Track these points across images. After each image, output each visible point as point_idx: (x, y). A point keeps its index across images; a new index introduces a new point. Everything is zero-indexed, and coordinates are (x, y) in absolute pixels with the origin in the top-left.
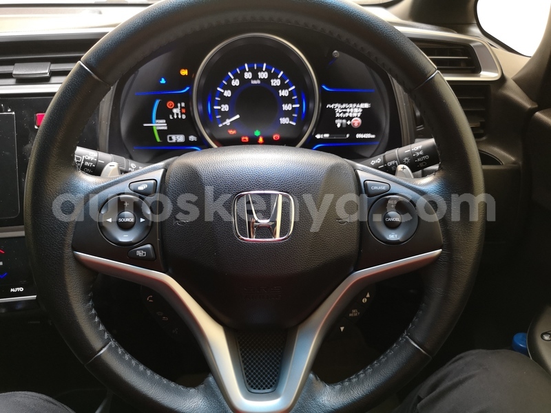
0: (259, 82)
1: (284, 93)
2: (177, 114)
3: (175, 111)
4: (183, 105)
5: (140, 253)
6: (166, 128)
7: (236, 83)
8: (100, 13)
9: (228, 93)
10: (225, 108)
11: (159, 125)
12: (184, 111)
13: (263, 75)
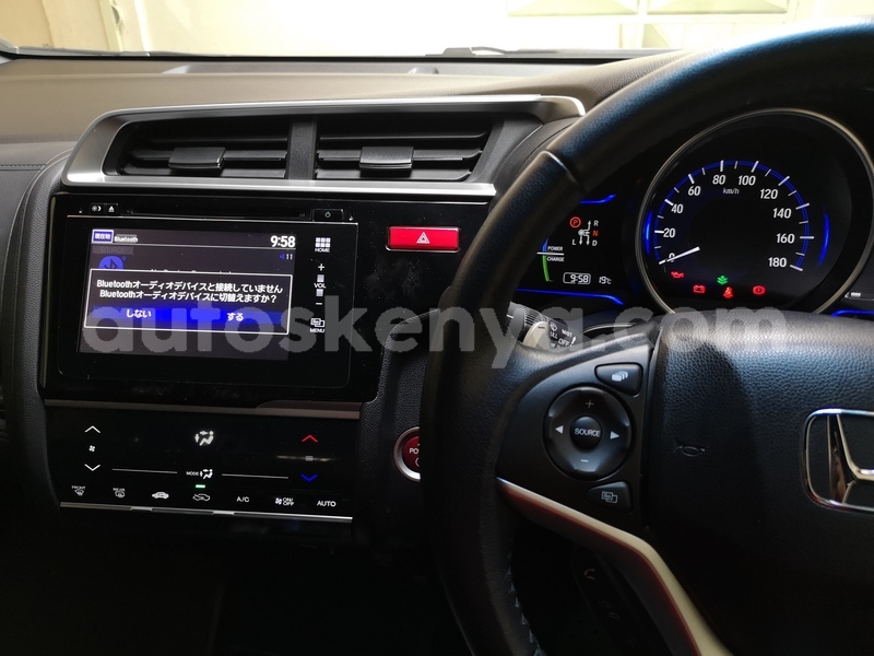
0: (737, 191)
1: (783, 213)
2: (585, 238)
3: (581, 232)
4: (596, 223)
5: (607, 497)
6: (562, 260)
7: (695, 191)
8: (436, 72)
9: (677, 209)
10: (670, 233)
11: (553, 254)
12: (595, 233)
13: (748, 180)
